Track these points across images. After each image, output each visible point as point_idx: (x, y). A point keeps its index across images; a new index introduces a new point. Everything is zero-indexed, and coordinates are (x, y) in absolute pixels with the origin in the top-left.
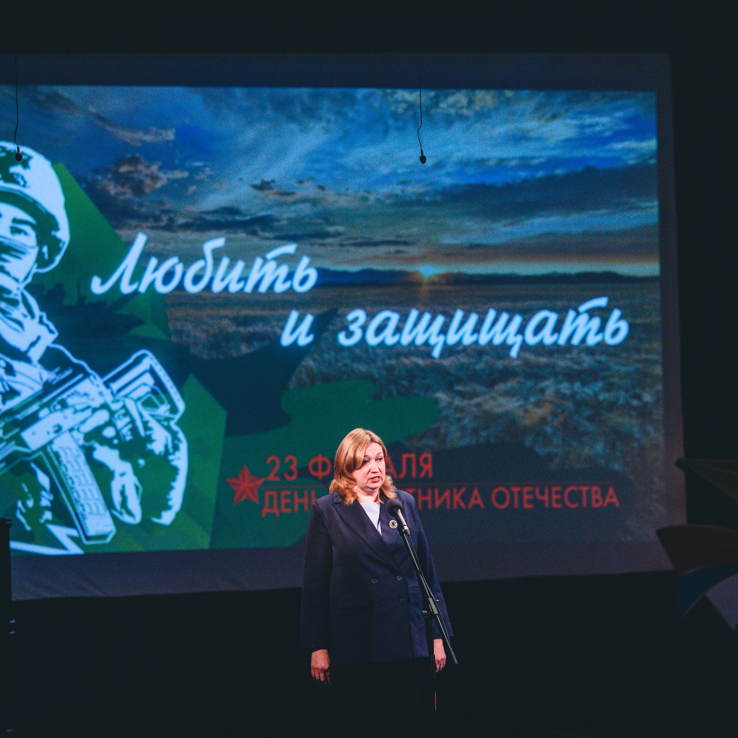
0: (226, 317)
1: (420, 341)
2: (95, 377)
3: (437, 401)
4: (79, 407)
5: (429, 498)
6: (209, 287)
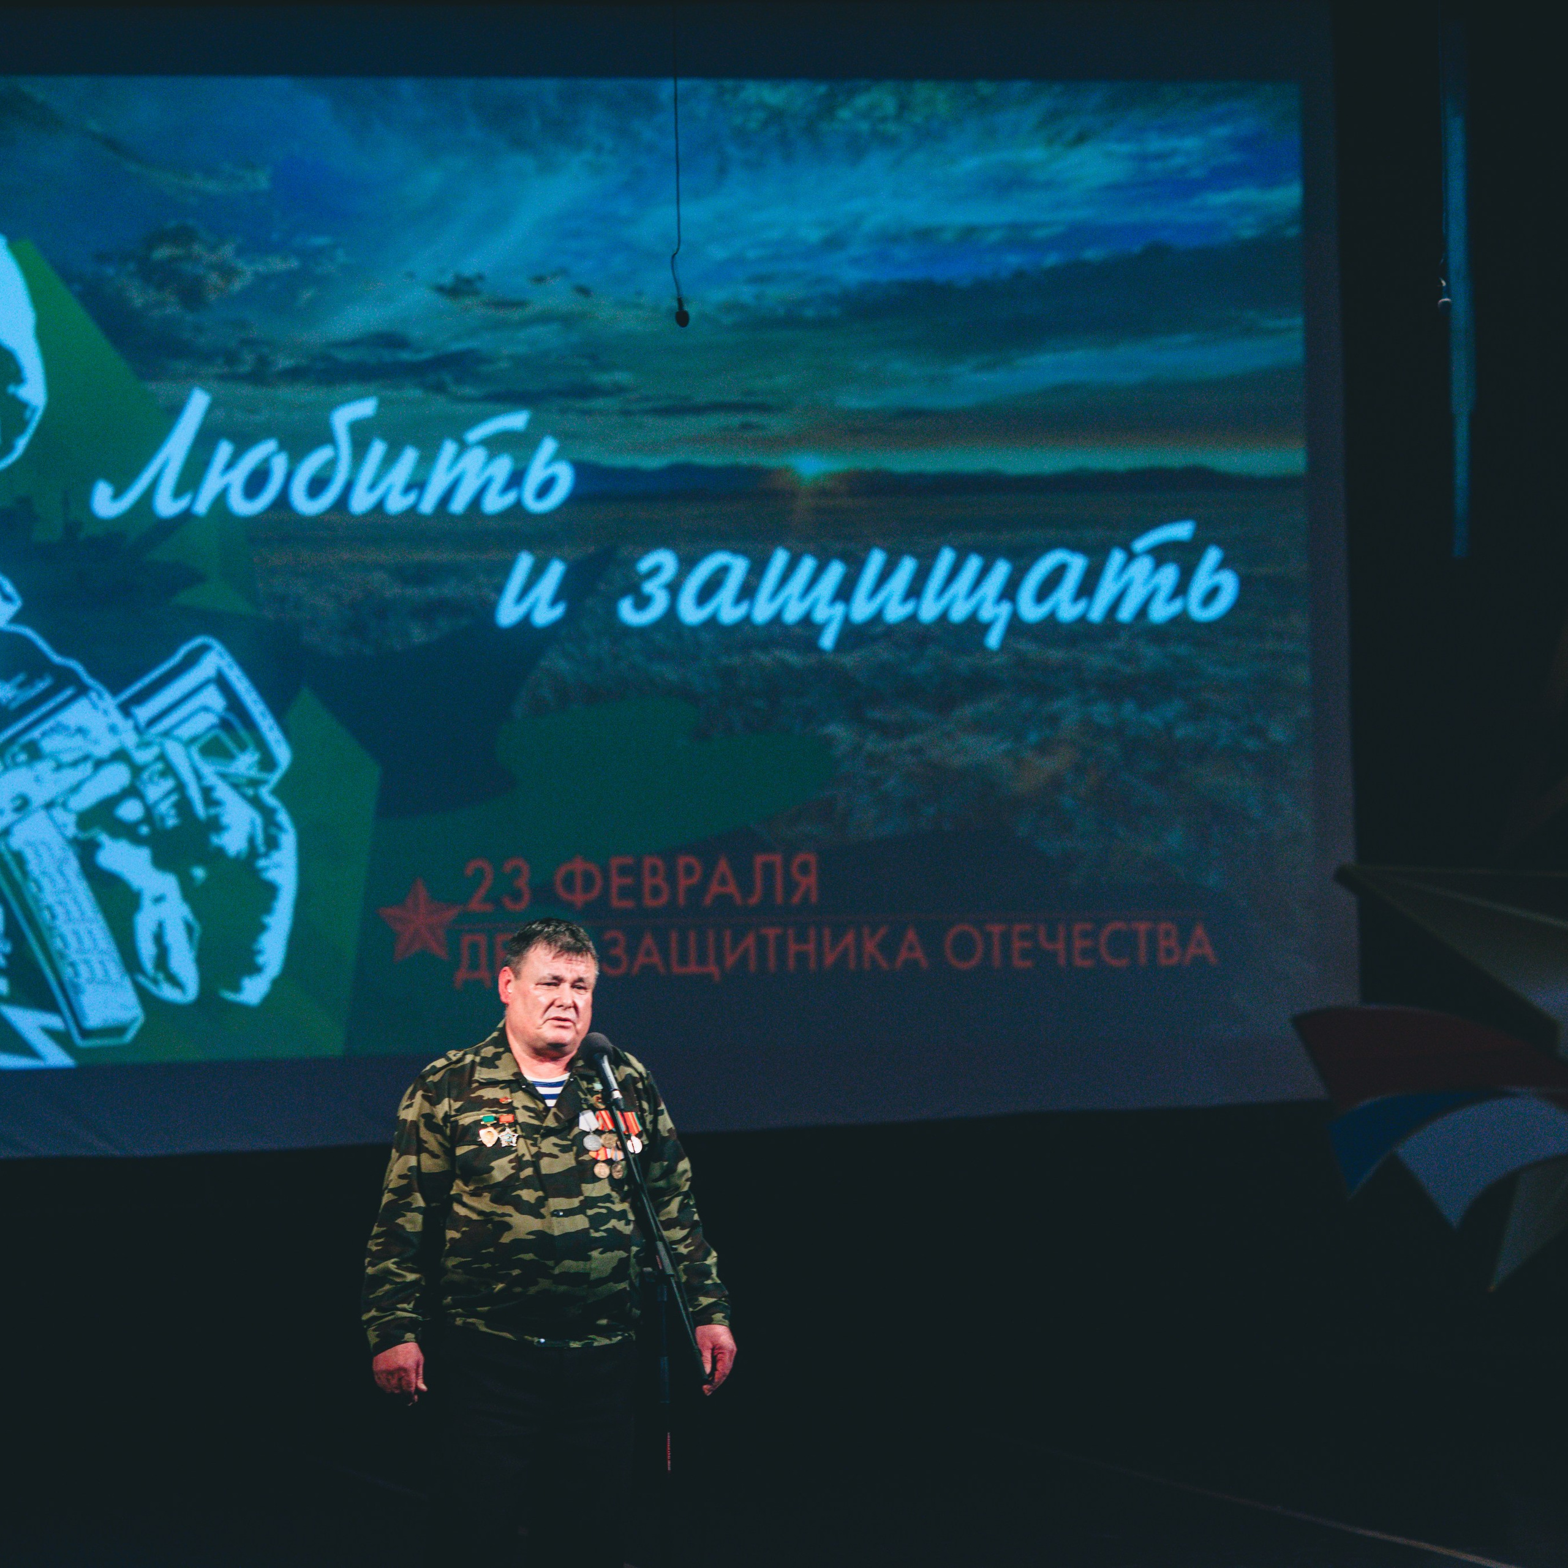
0: (379, 566)
1: (792, 615)
2: (100, 696)
3: (828, 742)
4: (67, 758)
5: (811, 947)
6: (343, 501)
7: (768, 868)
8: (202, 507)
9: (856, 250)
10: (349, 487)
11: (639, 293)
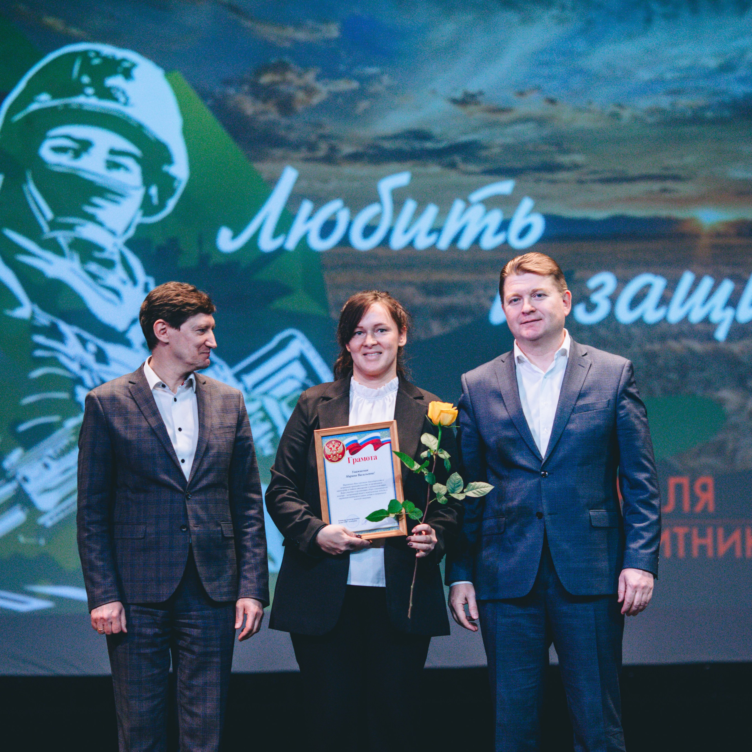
0: (410, 283)
1: (696, 317)
2: (221, 367)
3: (721, 402)
5: (709, 541)
6: (386, 241)
7: (679, 487)
8: (291, 244)
9: (741, 72)
10: (390, 231)
11: (590, 103)
